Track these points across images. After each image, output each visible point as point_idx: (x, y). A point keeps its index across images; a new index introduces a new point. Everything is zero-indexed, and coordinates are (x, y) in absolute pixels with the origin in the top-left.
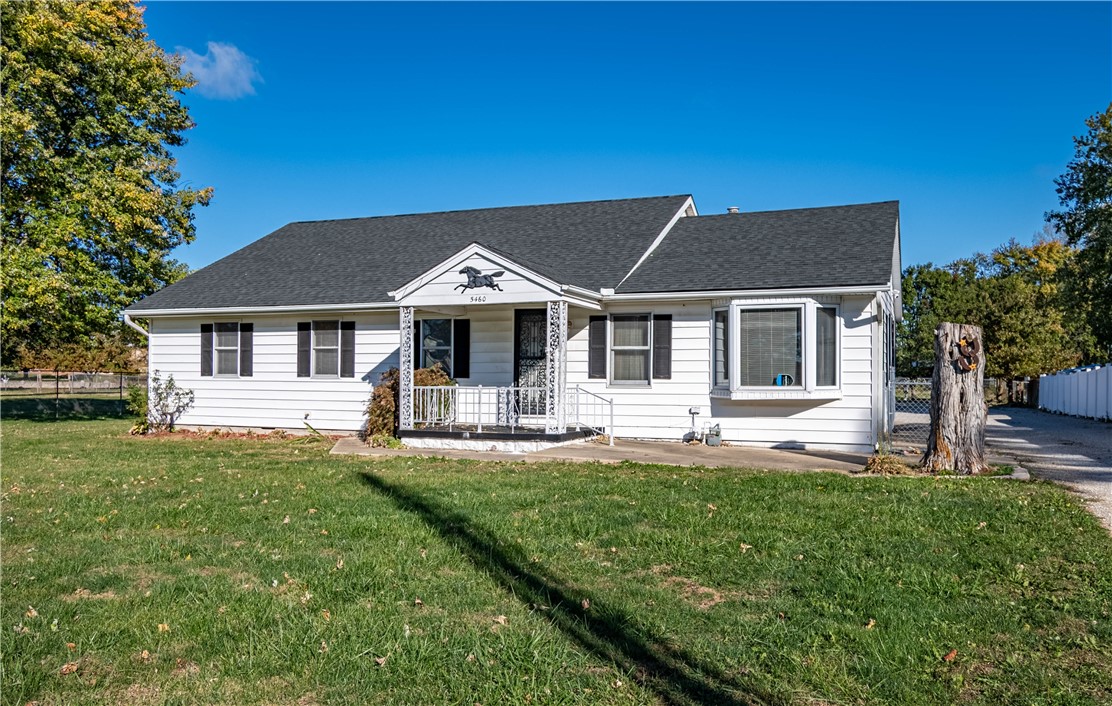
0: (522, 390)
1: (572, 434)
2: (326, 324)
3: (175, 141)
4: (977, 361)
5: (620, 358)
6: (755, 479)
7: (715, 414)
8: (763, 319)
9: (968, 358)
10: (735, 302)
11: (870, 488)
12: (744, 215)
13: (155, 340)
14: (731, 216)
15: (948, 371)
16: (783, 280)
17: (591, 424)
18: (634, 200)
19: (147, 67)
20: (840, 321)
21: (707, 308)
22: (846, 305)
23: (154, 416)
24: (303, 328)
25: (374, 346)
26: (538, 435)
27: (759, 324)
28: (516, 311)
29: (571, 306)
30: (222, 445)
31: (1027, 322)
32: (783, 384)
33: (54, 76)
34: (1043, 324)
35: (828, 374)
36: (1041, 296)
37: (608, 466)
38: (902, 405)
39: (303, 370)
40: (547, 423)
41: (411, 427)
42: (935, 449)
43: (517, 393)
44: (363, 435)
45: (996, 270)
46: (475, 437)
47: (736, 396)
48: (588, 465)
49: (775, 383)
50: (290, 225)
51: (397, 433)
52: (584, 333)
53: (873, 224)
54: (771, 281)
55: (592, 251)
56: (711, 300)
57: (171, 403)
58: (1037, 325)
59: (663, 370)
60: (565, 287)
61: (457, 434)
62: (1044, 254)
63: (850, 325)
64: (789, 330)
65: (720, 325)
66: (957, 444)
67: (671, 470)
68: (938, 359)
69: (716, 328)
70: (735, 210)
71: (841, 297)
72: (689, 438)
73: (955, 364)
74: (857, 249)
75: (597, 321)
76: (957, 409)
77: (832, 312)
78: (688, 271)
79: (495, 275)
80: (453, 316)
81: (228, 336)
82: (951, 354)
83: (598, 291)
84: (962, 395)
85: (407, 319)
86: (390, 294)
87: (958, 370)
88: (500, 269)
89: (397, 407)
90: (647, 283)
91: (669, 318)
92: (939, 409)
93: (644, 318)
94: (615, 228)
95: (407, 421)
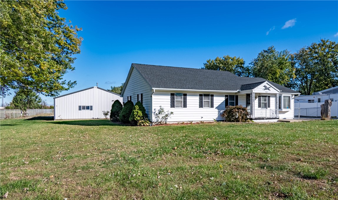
2: (207, 95)
5: (263, 104)
24: (201, 96)
25: (218, 101)
39: (201, 106)
41: (255, 118)
46: (266, 119)
47: (282, 111)
49: (286, 108)
57: (161, 115)
59: (269, 106)
75: (260, 97)
79: (270, 87)
81: (179, 97)
91: (270, 97)
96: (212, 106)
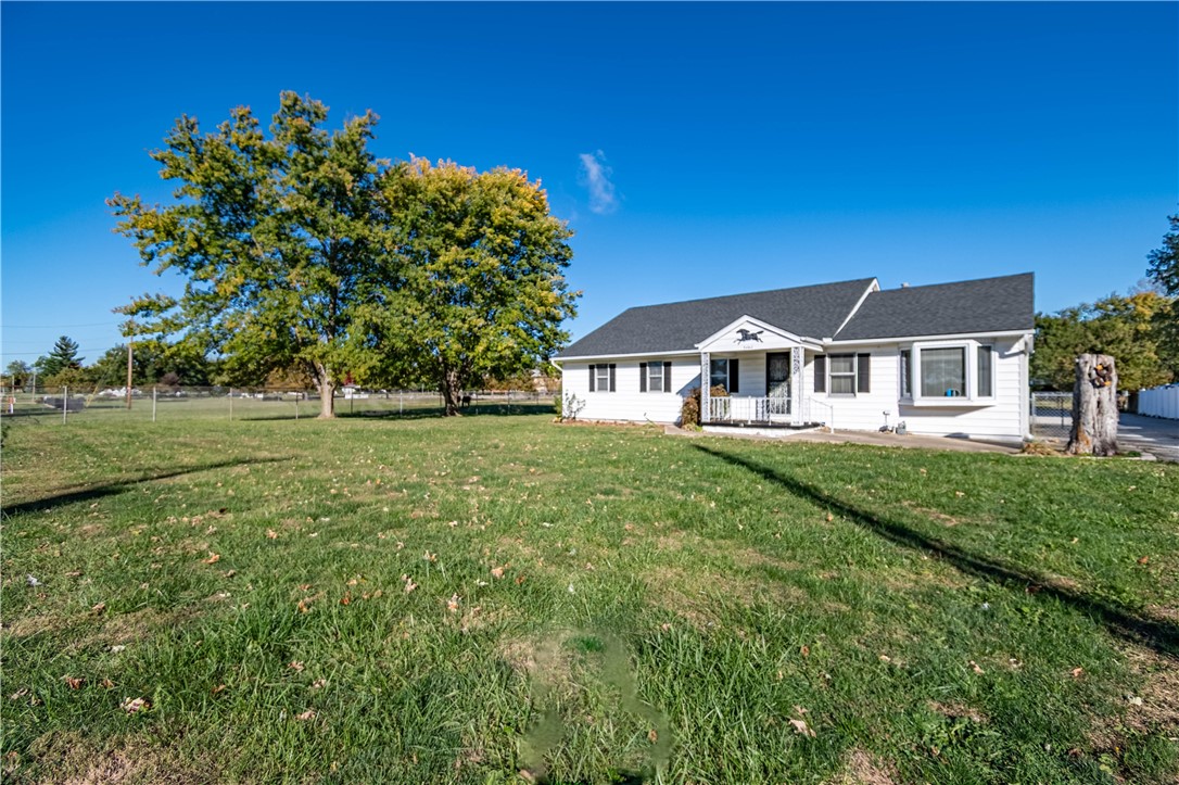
0: (771, 399)
1: (806, 426)
2: (655, 363)
3: (566, 265)
4: (1110, 379)
5: (836, 380)
6: (942, 455)
7: (901, 414)
8: (936, 355)
9: (1104, 377)
10: (915, 344)
11: (1030, 463)
12: (915, 288)
13: (566, 373)
14: (903, 289)
15: (1087, 386)
16: (951, 329)
17: (819, 421)
18: (837, 284)
19: (549, 230)
20: (995, 355)
21: (895, 349)
22: (999, 344)
23: (565, 413)
24: (643, 366)
25: (682, 375)
26: (786, 426)
27: (935, 358)
28: (768, 354)
29: (806, 350)
30: (603, 429)
31: (1127, 351)
32: (952, 395)
33: (508, 239)
34: (1141, 352)
35: (986, 388)
36: (1137, 331)
37: (836, 445)
38: (1041, 411)
39: (643, 389)
40: (793, 419)
41: (709, 421)
42: (1077, 439)
43: (768, 401)
44: (679, 425)
45: (1097, 314)
46: (746, 426)
47: (917, 404)
48: (821, 444)
49: (946, 395)
50: (629, 310)
51: (700, 423)
52: (812, 365)
53: (1015, 289)
54: (942, 330)
55: (813, 316)
56: (898, 343)
57: (575, 406)
58: (1137, 353)
59: (864, 386)
60: (803, 339)
61: (736, 425)
62: (1140, 301)
63: (1002, 356)
64: (955, 362)
65: (904, 359)
66: (1094, 436)
67: (879, 448)
68: (1079, 379)
69: (901, 361)
70: (906, 285)
71: (995, 339)
72: (884, 429)
73: (1093, 382)
74: (1004, 307)
75: (819, 358)
76: (1095, 411)
77: (988, 349)
78: (881, 325)
79: (760, 333)
80: (729, 357)
81: (603, 371)
82: (1090, 375)
83: (821, 339)
84: (1099, 403)
85: (706, 360)
86: (696, 346)
87: (1095, 386)
88: (761, 330)
89: (700, 409)
90: (853, 334)
91: (868, 355)
92: (1079, 412)
93: (851, 355)
94: (826, 301)
95: (706, 417)
96: (668, 389)
